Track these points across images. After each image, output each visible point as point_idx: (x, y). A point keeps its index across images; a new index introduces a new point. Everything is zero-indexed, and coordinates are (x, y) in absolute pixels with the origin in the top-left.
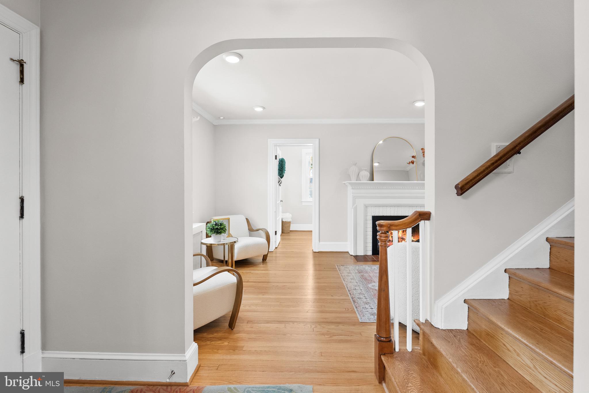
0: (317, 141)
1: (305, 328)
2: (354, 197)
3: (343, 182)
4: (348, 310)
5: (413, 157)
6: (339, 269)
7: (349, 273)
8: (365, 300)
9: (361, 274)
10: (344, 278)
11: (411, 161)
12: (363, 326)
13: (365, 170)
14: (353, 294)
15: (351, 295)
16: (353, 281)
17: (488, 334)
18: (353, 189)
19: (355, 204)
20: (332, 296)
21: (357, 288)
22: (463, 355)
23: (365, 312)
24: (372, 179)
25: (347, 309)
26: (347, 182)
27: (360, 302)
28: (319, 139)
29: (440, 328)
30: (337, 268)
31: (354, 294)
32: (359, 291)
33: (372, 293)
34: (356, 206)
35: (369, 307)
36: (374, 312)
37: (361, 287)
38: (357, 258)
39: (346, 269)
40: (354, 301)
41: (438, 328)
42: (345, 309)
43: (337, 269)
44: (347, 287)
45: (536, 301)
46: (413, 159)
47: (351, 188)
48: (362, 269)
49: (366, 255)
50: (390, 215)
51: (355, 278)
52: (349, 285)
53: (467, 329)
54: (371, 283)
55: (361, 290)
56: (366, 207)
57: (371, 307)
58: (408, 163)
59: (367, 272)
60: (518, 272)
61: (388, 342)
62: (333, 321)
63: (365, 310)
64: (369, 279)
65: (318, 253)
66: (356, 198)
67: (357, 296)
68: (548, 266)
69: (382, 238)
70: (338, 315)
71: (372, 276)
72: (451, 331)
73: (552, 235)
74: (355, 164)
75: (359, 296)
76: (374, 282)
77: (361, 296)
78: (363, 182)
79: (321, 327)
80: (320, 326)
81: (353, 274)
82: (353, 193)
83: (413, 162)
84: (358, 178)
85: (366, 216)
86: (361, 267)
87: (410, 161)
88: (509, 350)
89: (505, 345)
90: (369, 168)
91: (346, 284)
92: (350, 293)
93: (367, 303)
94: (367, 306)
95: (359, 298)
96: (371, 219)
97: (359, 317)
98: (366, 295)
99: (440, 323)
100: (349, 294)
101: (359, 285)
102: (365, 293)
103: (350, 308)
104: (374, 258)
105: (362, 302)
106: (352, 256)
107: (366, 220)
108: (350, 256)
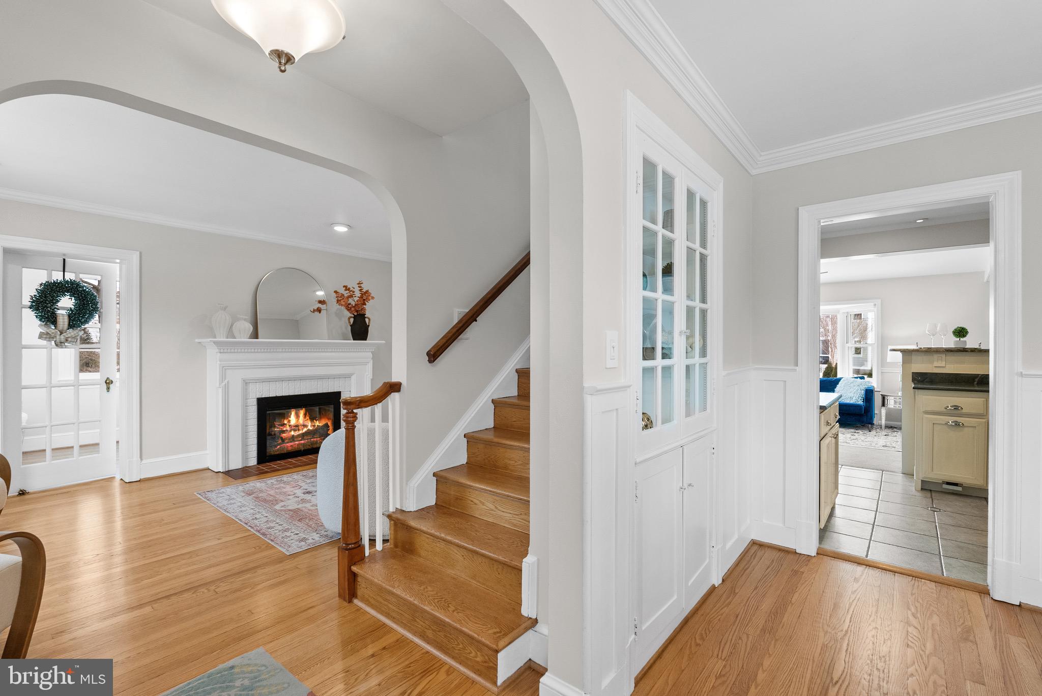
0: (135, 257)
1: (197, 595)
2: (223, 367)
3: (197, 340)
4: (260, 548)
5: (320, 302)
6: (205, 498)
7: (229, 500)
8: (280, 528)
9: (253, 496)
10: (225, 508)
11: (318, 309)
12: (295, 558)
13: (245, 320)
14: (256, 526)
15: (252, 528)
16: (243, 509)
17: (457, 499)
18: (220, 352)
19: (225, 379)
20: (219, 539)
21: (257, 516)
22: (441, 523)
23: (289, 542)
24: (255, 335)
25: (257, 548)
26: (210, 339)
27: (273, 532)
28: (141, 253)
29: (412, 510)
30: (201, 497)
31: (258, 525)
32: (265, 519)
33: (287, 516)
34: (228, 382)
35: (292, 534)
36: (302, 537)
37: (264, 513)
38: (232, 475)
39: (221, 495)
40: (264, 534)
41: (411, 511)
42: (255, 548)
43: (203, 499)
44: (240, 520)
45: (489, 457)
46: (320, 305)
47: (217, 350)
48: (251, 489)
49: (246, 467)
50: (288, 395)
51: (246, 503)
52: (241, 516)
53: (436, 504)
54: (277, 504)
55: (267, 517)
56: (246, 383)
57: (294, 533)
58: (312, 310)
59: (261, 491)
60: (475, 435)
61: (358, 547)
62: (244, 569)
63: (288, 539)
64: (270, 499)
65: (138, 483)
66: (229, 369)
67: (264, 526)
68: (492, 426)
69: (349, 419)
70: (247, 559)
71: (273, 494)
72: (423, 509)
73: (495, 397)
74: (225, 309)
75: (268, 526)
76: (282, 501)
77: (272, 525)
78: (240, 340)
79: (227, 584)
80: (225, 583)
81: (239, 500)
82: (220, 361)
83: (319, 310)
84: (230, 333)
85: (245, 398)
86: (248, 485)
87: (316, 309)
88: (476, 504)
89: (472, 501)
90: (248, 315)
91: (236, 516)
92: (250, 526)
93: (286, 530)
94: (288, 534)
95: (269, 528)
96: (255, 403)
97: (284, 551)
98: (278, 521)
99: (412, 506)
100: (249, 528)
101: (259, 512)
102: (275, 519)
103: (263, 545)
104: (264, 468)
105: (277, 531)
106: (220, 474)
107: (246, 406)
108: (215, 473)
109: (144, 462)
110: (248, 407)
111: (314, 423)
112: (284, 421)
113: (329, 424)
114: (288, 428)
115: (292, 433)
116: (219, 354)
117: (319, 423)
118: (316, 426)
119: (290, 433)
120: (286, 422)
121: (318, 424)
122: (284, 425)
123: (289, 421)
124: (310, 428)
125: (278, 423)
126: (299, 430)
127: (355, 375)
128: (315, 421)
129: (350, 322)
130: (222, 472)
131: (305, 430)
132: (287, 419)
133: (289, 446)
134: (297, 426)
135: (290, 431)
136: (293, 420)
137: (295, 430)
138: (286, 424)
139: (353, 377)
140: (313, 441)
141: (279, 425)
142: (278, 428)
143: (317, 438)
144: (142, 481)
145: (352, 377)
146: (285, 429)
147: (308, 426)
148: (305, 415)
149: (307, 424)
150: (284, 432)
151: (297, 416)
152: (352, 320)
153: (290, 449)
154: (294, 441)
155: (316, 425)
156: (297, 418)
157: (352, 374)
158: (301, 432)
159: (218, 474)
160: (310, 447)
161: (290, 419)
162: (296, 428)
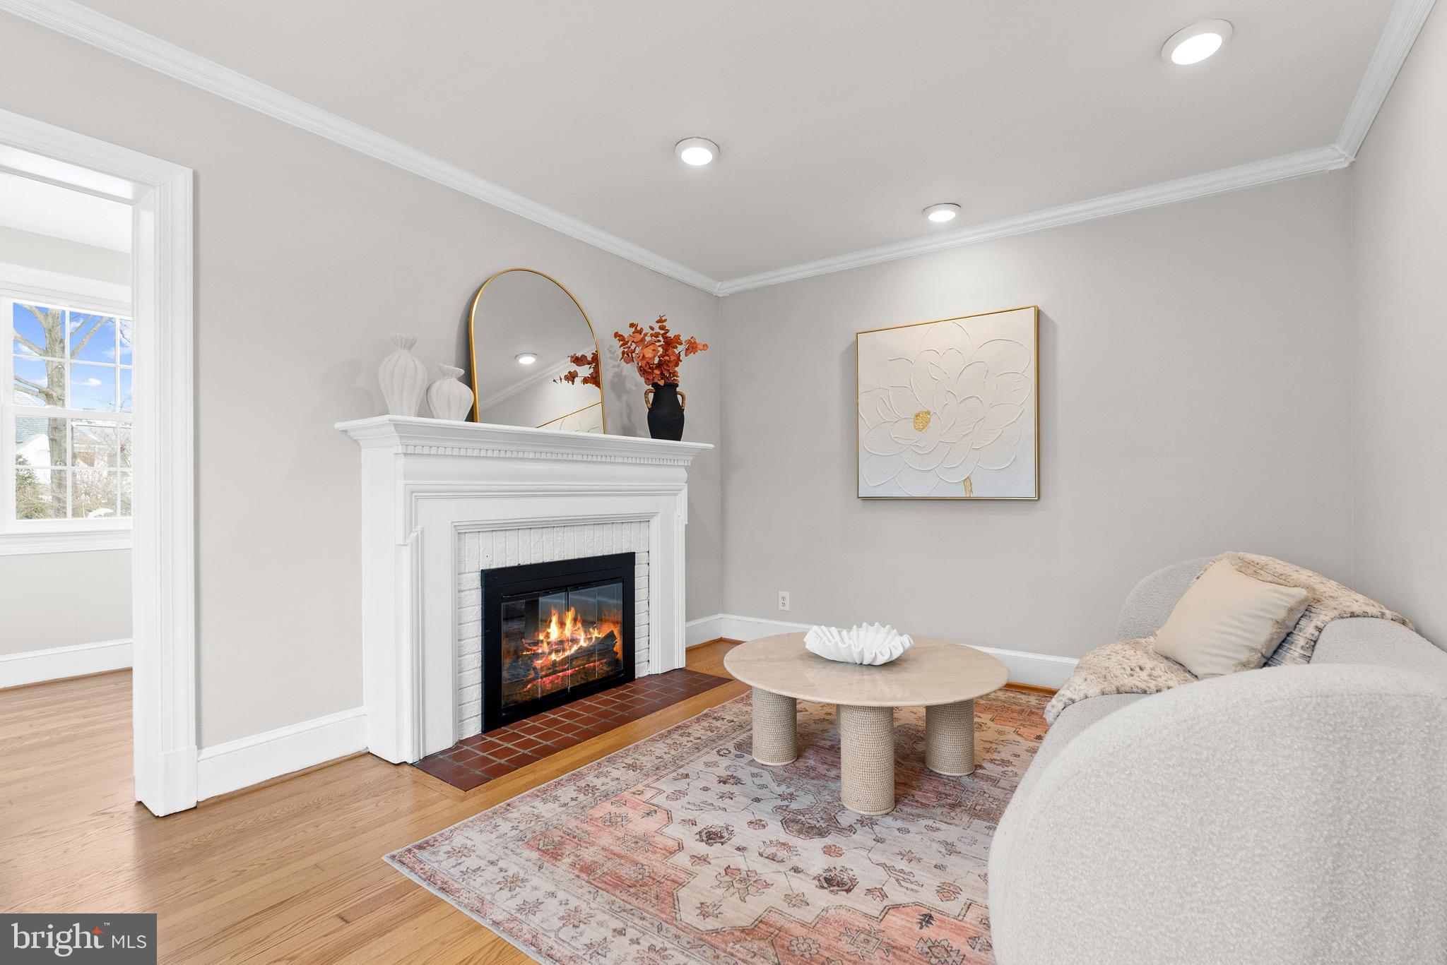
0: (182, 179)
2: (412, 492)
3: (339, 426)
13: (458, 376)
18: (406, 454)
19: (416, 524)
28: (194, 171)
34: (422, 531)
38: (433, 769)
49: (461, 742)
50: (541, 561)
56: (460, 532)
65: (193, 815)
66: (423, 497)
74: (410, 345)
82: (406, 477)
85: (458, 571)
96: (477, 582)
106: (406, 769)
107: (460, 591)
108: (392, 769)
109: (206, 752)
110: (463, 593)
111: (590, 633)
112: (538, 635)
113: (616, 633)
114: (545, 648)
115: (553, 657)
116: (402, 461)
117: (599, 633)
118: (594, 639)
119: (550, 658)
120: (541, 637)
121: (597, 635)
122: (537, 643)
123: (548, 636)
124: (583, 643)
125: (528, 641)
126: (564, 650)
127: (659, 515)
128: (591, 630)
129: (647, 402)
130: (412, 765)
131: (575, 648)
132: (544, 631)
133: (546, 684)
134: (561, 642)
135: (550, 653)
136: (554, 632)
137: (557, 651)
138: (542, 641)
139: (655, 523)
140: (589, 668)
141: (529, 644)
142: (528, 650)
143: (594, 661)
144: (202, 807)
145: (652, 521)
146: (540, 651)
147: (580, 640)
148: (575, 620)
149: (578, 637)
150: (536, 656)
151: (562, 624)
152: (651, 396)
153: (549, 687)
154: (555, 672)
155: (594, 636)
156: (561, 627)
157: (653, 515)
158: (567, 653)
159: (400, 769)
160: (583, 682)
161: (549, 631)
162: (561, 645)
